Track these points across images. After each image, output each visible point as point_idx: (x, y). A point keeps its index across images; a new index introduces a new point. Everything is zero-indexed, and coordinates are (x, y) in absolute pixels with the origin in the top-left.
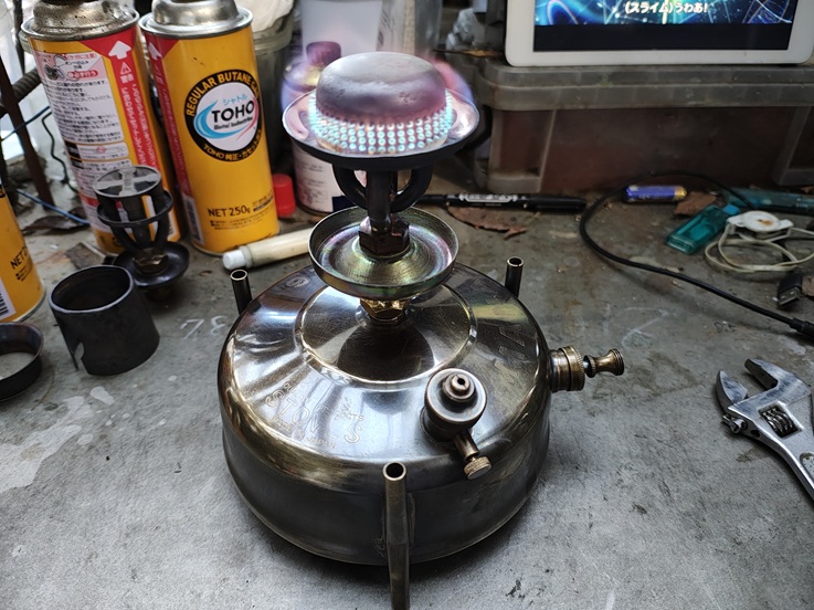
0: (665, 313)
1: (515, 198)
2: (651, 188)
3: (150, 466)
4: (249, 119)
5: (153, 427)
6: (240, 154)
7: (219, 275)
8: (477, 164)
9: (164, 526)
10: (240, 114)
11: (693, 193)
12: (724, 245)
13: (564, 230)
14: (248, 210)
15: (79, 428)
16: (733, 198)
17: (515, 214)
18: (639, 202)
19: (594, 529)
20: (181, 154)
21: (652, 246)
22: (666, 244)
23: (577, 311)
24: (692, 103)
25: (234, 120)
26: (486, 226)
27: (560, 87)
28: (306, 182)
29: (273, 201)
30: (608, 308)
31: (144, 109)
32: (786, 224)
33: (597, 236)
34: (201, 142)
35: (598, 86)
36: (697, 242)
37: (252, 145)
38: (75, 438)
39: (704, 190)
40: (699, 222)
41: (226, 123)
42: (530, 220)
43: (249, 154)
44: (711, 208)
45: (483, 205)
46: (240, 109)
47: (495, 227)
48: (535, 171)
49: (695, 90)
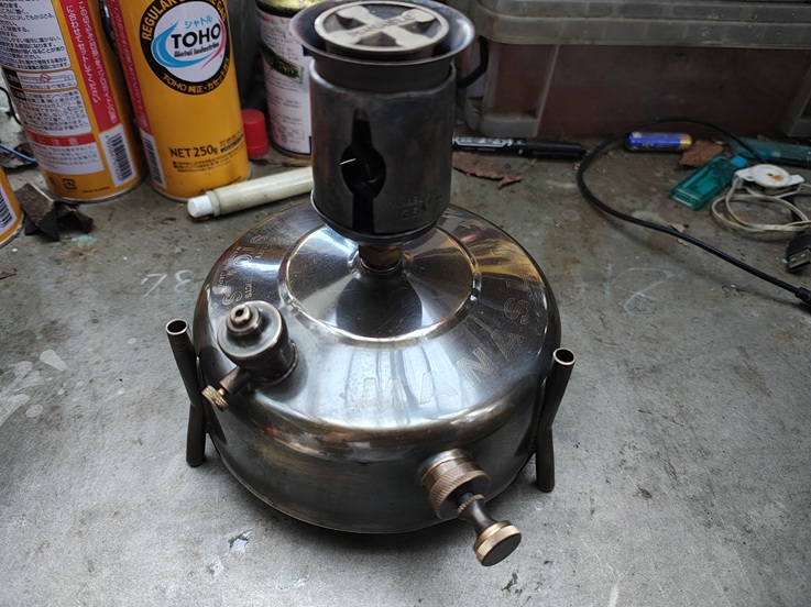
0: (670, 275)
1: (510, 143)
2: (657, 135)
3: (107, 442)
4: (215, 45)
5: (111, 397)
6: (205, 86)
7: (184, 223)
8: (469, 103)
9: (123, 511)
10: (204, 39)
11: (698, 142)
12: (731, 201)
13: (561, 179)
14: (215, 151)
15: (27, 398)
16: (741, 149)
17: (510, 160)
18: (642, 150)
19: (596, 515)
20: (138, 85)
21: (655, 199)
22: (670, 197)
23: (576, 271)
24: (707, 43)
25: (197, 46)
26: (479, 174)
27: (566, 19)
28: (280, 119)
29: (243, 139)
30: (610, 268)
31: (93, 32)
32: (797, 179)
33: (596, 186)
34: (160, 71)
35: (607, 19)
36: (704, 196)
37: (219, 76)
38: (22, 410)
39: (710, 139)
40: (705, 174)
41: (188, 49)
42: (525, 168)
43: (215, 87)
44: (718, 158)
45: (475, 150)
46: (204, 33)
47: (487, 175)
48: (532, 113)
49: (711, 27)
